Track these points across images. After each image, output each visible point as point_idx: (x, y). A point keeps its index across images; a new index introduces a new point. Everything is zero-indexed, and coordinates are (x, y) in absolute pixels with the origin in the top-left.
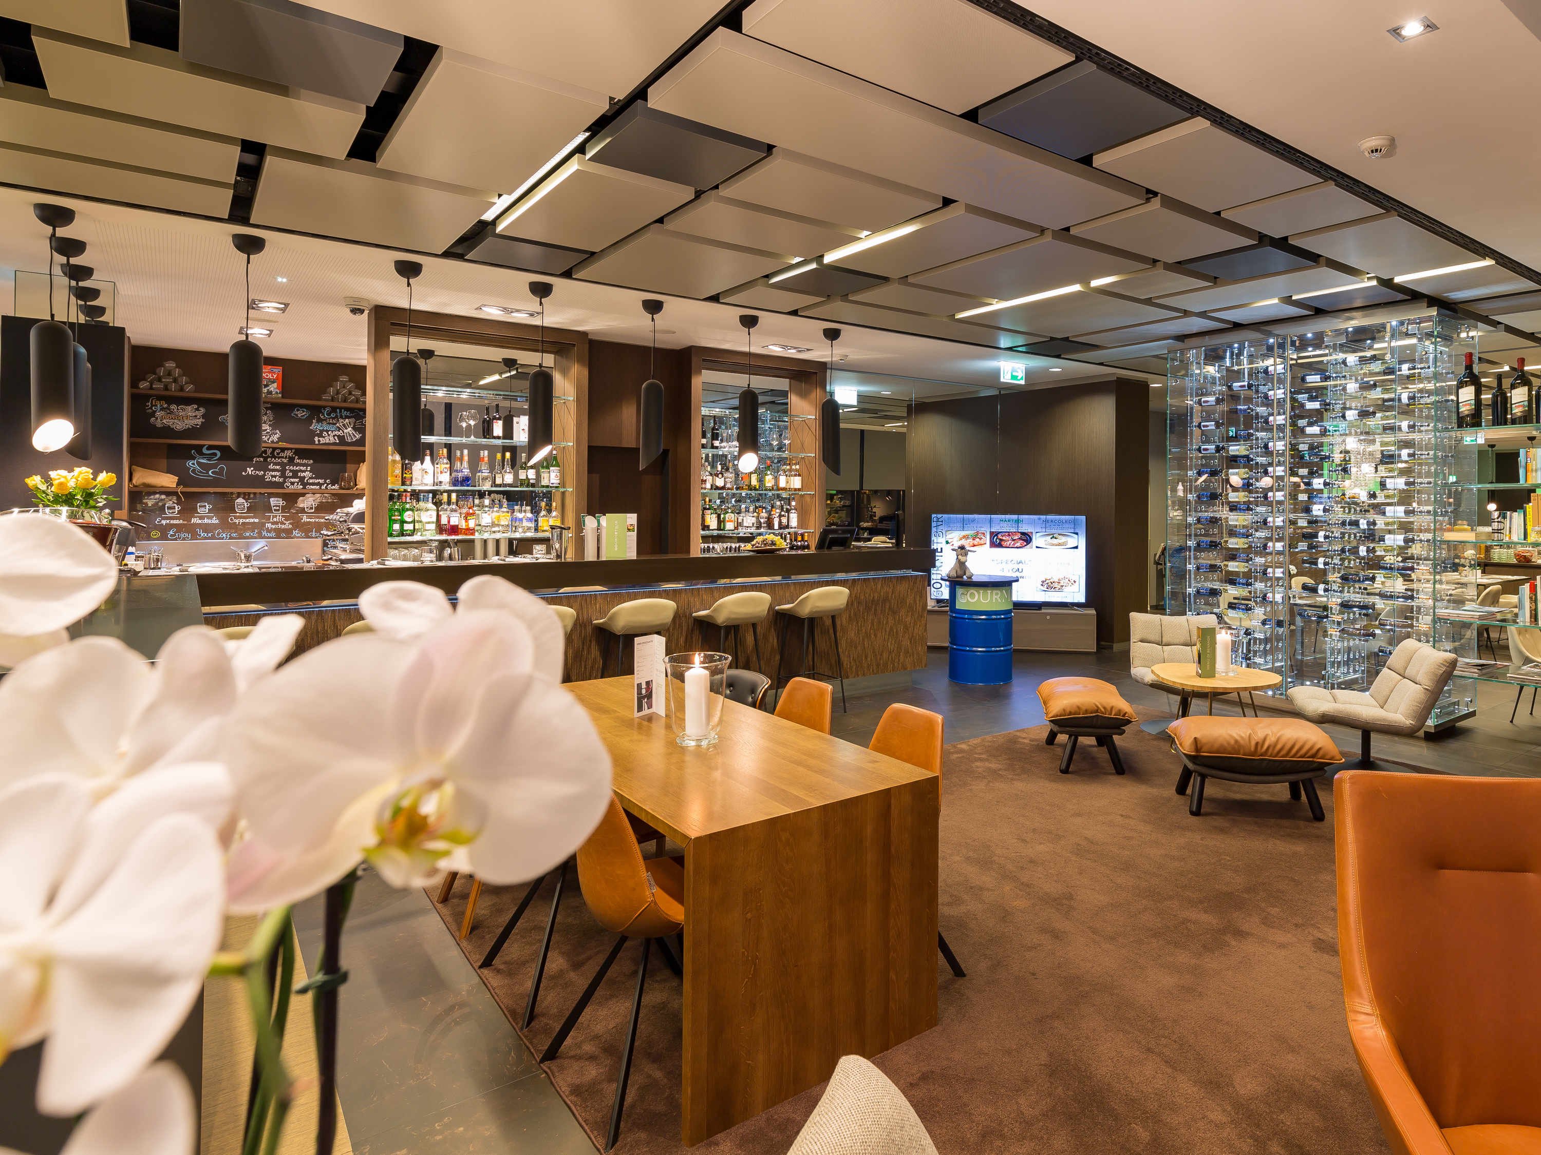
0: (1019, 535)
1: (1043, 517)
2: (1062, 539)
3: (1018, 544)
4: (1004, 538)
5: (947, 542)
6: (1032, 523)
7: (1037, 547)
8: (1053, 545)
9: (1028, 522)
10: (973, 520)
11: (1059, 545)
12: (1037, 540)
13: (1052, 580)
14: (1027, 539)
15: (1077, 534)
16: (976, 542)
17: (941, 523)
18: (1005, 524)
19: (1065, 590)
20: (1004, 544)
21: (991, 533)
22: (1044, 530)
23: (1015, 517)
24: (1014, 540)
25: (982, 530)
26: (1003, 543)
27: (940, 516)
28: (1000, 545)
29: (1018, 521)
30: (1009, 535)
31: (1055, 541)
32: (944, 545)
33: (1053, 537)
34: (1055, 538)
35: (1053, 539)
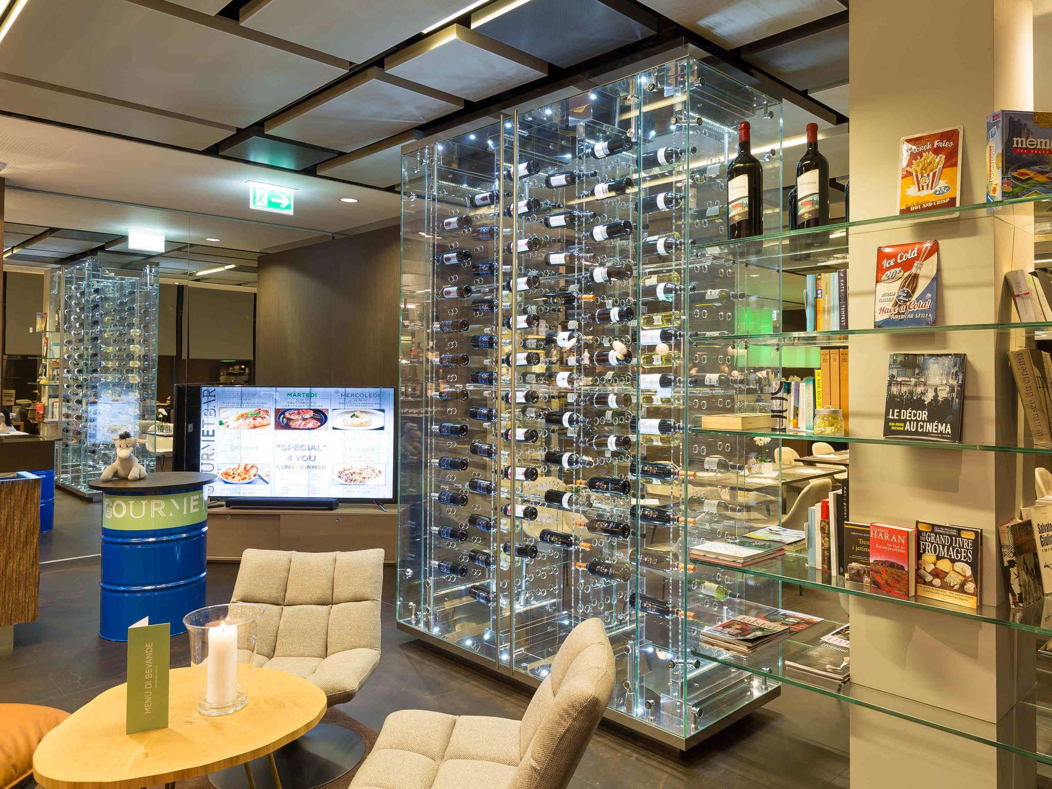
0: (312, 413)
1: (341, 390)
2: (364, 418)
3: (310, 425)
4: (292, 417)
5: (221, 423)
6: (329, 397)
7: (334, 428)
8: (354, 425)
9: (323, 398)
10: (254, 394)
11: (361, 425)
12: (334, 419)
13: (352, 471)
14: (321, 417)
15: (383, 411)
16: (257, 423)
17: (213, 398)
18: (294, 400)
19: (367, 483)
20: (293, 424)
21: (277, 411)
22: (342, 406)
23: (306, 390)
24: (304, 420)
25: (265, 407)
26: (291, 423)
27: (211, 389)
28: (287, 427)
29: (310, 395)
30: (299, 413)
31: (355, 420)
32: (216, 427)
33: (354, 415)
34: (357, 417)
35: (354, 418)
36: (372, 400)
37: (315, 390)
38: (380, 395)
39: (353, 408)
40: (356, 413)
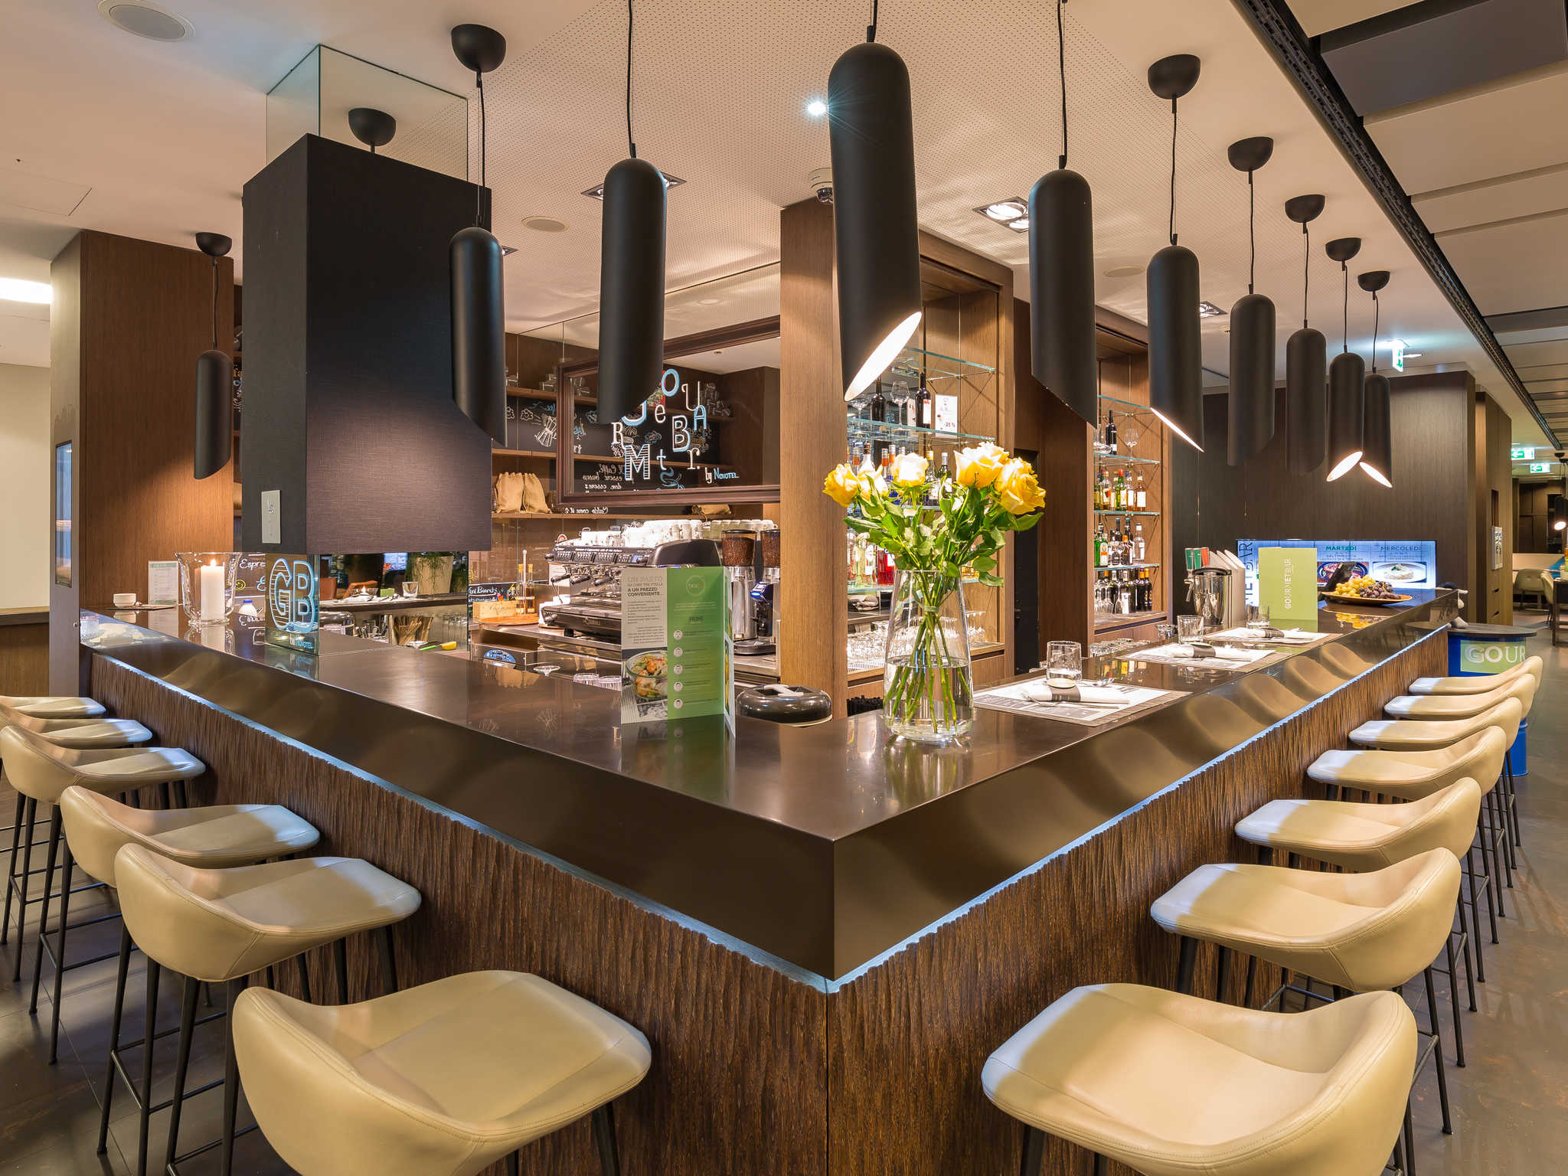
1: (1381, 543)
2: (1406, 571)
6: (1368, 550)
9: (1363, 551)
11: (1402, 577)
15: (1425, 563)
18: (1334, 552)
22: (1383, 559)
23: (1345, 543)
29: (1349, 549)
31: (1395, 573)
33: (1395, 568)
34: (1398, 570)
35: (1394, 571)
36: (1412, 553)
37: (1354, 543)
38: (1421, 549)
39: (1395, 561)
40: (1397, 566)
